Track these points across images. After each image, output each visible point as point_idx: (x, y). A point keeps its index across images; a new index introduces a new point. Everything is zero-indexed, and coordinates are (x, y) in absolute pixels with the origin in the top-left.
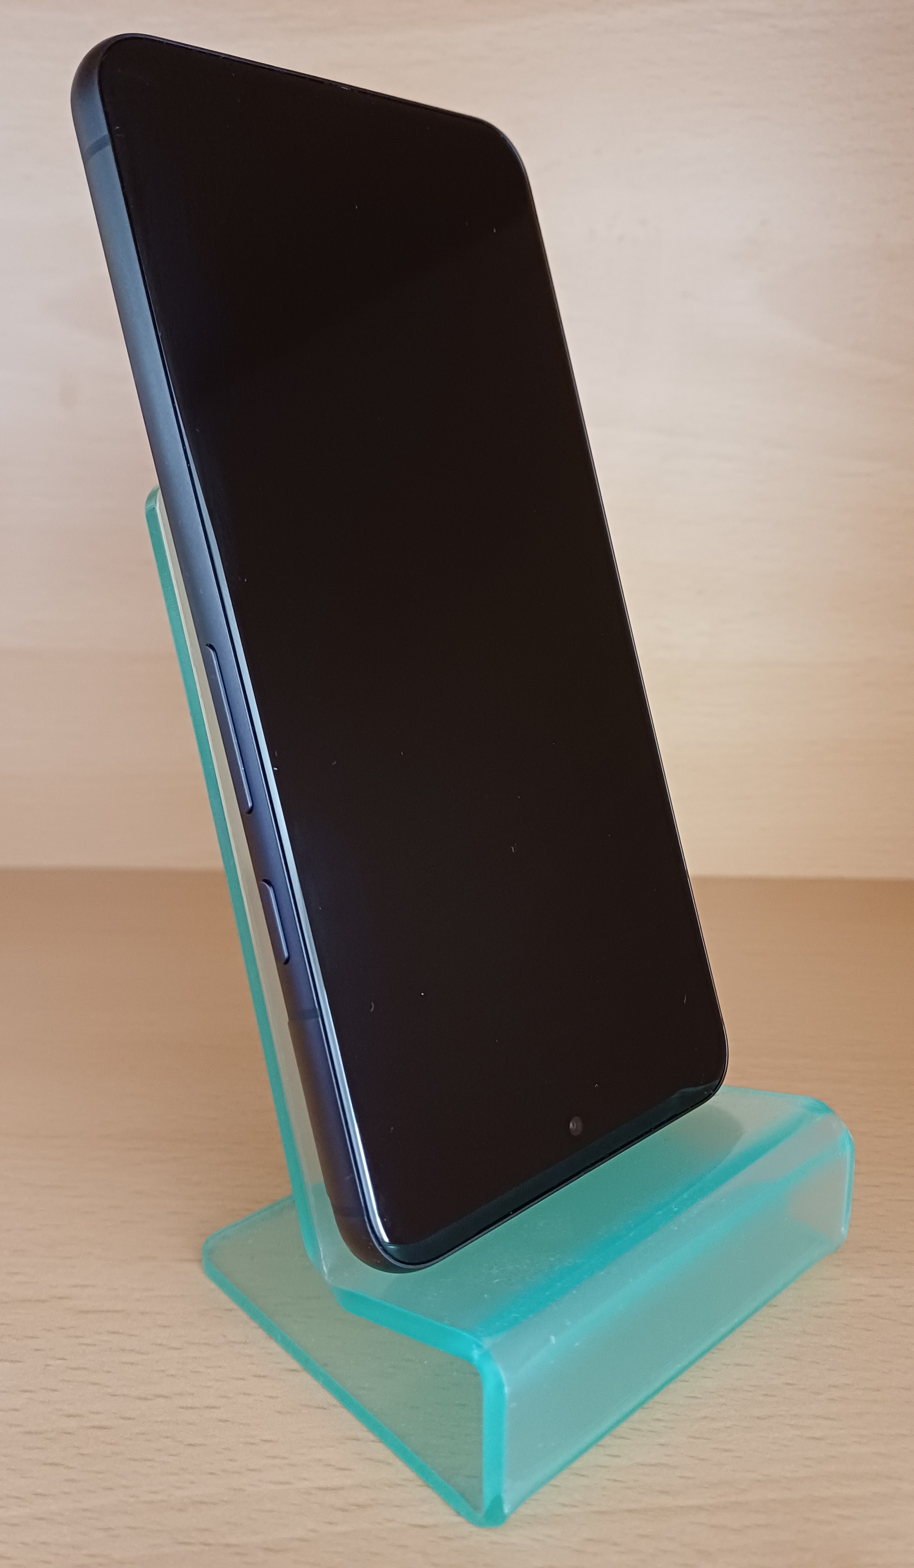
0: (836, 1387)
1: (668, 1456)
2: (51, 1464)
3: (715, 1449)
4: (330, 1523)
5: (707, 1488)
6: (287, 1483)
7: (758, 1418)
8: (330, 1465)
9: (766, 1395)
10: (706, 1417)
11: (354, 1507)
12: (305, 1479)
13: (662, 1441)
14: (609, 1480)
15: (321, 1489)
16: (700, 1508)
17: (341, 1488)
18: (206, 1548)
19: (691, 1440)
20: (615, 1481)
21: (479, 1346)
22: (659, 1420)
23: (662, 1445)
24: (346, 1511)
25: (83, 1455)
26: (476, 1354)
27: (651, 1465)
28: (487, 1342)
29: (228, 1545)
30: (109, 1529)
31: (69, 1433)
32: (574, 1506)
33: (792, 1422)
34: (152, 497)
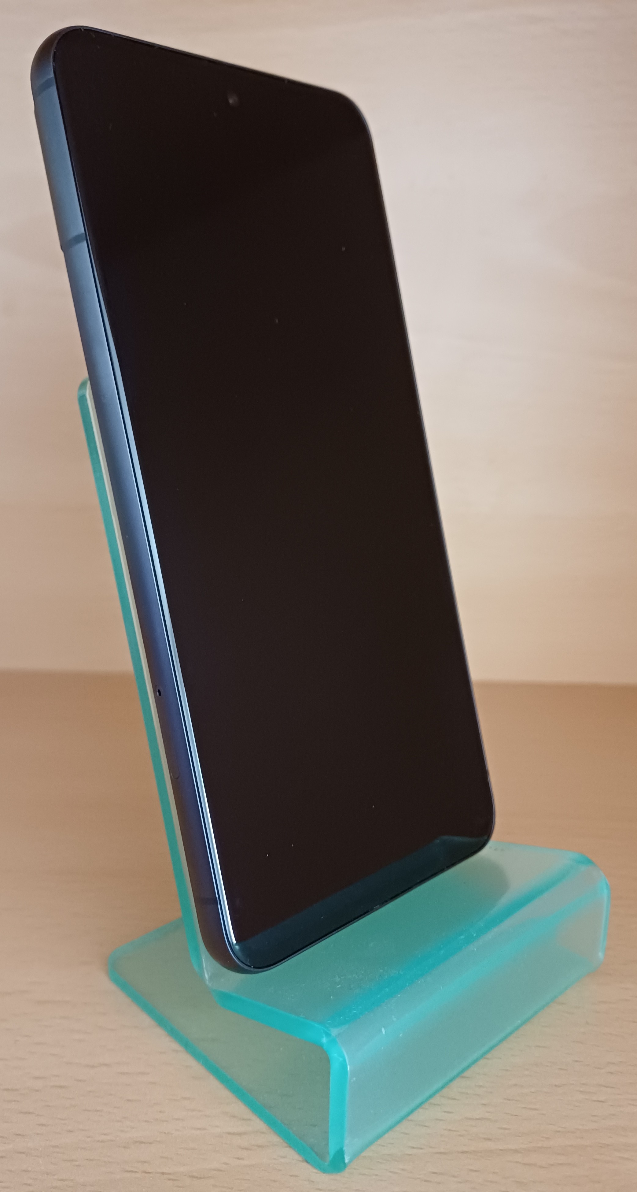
0: (613, 1063)
1: (489, 1112)
2: (26, 1113)
3: (525, 1108)
4: (238, 1158)
5: (520, 1136)
6: (205, 1129)
7: (556, 1086)
8: (234, 1117)
9: (561, 1069)
10: (516, 1085)
11: (256, 1147)
12: (217, 1126)
13: (484, 1102)
14: (445, 1129)
15: (229, 1133)
16: (516, 1151)
17: (245, 1133)
18: (146, 1175)
19: (505, 1101)
20: (450, 1130)
21: (328, 1035)
22: (481, 1086)
23: (484, 1105)
24: (250, 1150)
25: (48, 1106)
26: (324, 1040)
27: (477, 1119)
28: (334, 1032)
29: (163, 1173)
30: (73, 1160)
31: (37, 1091)
32: (421, 1149)
33: (581, 1089)
34: (83, 385)
